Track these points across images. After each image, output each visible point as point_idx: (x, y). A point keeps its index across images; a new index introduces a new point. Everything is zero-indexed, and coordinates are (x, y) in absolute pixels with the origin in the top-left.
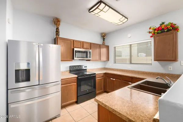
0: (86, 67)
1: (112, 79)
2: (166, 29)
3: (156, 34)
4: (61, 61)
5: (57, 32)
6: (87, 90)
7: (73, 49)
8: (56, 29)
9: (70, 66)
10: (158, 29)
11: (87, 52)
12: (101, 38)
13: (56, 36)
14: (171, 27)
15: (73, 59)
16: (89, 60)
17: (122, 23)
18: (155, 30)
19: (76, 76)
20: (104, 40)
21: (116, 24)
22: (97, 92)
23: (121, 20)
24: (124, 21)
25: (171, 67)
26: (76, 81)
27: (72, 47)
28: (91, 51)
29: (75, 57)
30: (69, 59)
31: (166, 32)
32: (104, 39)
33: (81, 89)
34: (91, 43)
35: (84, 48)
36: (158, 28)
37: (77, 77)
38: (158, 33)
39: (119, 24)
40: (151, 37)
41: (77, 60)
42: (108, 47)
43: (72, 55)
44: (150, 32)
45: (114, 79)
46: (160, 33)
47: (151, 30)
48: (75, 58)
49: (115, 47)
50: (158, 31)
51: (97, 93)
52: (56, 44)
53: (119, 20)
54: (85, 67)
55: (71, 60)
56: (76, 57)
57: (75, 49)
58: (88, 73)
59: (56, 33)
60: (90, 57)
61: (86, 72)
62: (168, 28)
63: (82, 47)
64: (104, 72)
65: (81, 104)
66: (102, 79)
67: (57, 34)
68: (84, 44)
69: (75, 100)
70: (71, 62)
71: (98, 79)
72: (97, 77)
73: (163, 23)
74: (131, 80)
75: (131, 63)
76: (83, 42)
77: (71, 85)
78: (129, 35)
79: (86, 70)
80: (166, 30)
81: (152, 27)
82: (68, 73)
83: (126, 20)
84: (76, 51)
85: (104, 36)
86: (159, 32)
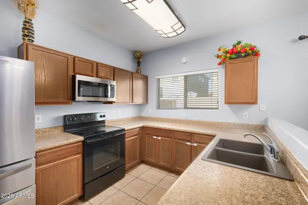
0: (104, 116)
1: (155, 137)
2: (243, 53)
3: (228, 59)
4: (36, 103)
5: (26, 31)
6: (107, 166)
7: (74, 78)
8: (24, 22)
9: (65, 117)
10: (232, 52)
11: (107, 85)
12: (133, 61)
13: (24, 39)
14: (250, 50)
15: (73, 99)
16: (111, 103)
17: (175, 34)
18: (227, 52)
19: (81, 138)
20: (139, 66)
21: (165, 36)
22: (127, 166)
23: (175, 28)
24: (179, 32)
25: (247, 114)
26: (80, 150)
27: (71, 73)
28: (114, 83)
29: (79, 95)
30: (61, 100)
31: (244, 57)
32: (139, 63)
33: (94, 166)
34: (114, 68)
35: (98, 76)
36: (232, 50)
37: (83, 142)
38: (231, 58)
39: (169, 35)
40: (220, 64)
41: (82, 101)
42: (146, 79)
43: (70, 90)
44: (218, 57)
45: (160, 138)
46: (234, 58)
47: (220, 53)
48: (78, 98)
49: (159, 79)
50: (231, 54)
51: (126, 168)
52: (23, 59)
53: (172, 27)
54: (101, 117)
55: (66, 101)
56: (81, 94)
57: (79, 78)
58: (108, 130)
59: (23, 32)
60: (112, 96)
61: (104, 126)
62: (246, 50)
63: (94, 75)
64: (141, 125)
65: (92, 200)
66: (137, 138)
67: (25, 35)
68: (100, 68)
69: (76, 195)
70: (67, 106)
71: (128, 141)
72: (126, 136)
73: (239, 43)
74: (189, 139)
75: (186, 107)
76: (97, 63)
77: (68, 162)
78: (184, 60)
79: (103, 122)
80: (243, 55)
81: (223, 48)
82: (59, 132)
83: (183, 29)
84: (79, 81)
85: (139, 57)
86: (233, 56)
